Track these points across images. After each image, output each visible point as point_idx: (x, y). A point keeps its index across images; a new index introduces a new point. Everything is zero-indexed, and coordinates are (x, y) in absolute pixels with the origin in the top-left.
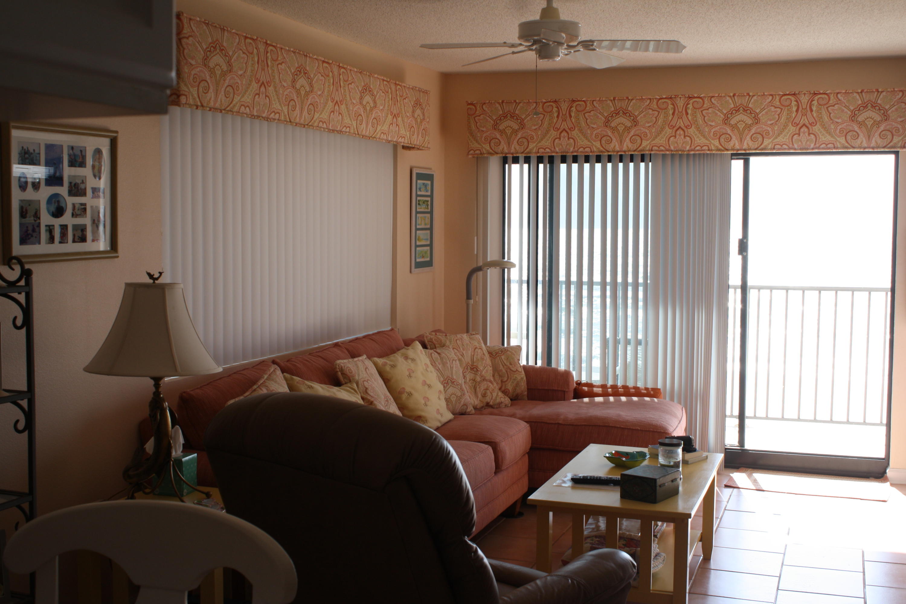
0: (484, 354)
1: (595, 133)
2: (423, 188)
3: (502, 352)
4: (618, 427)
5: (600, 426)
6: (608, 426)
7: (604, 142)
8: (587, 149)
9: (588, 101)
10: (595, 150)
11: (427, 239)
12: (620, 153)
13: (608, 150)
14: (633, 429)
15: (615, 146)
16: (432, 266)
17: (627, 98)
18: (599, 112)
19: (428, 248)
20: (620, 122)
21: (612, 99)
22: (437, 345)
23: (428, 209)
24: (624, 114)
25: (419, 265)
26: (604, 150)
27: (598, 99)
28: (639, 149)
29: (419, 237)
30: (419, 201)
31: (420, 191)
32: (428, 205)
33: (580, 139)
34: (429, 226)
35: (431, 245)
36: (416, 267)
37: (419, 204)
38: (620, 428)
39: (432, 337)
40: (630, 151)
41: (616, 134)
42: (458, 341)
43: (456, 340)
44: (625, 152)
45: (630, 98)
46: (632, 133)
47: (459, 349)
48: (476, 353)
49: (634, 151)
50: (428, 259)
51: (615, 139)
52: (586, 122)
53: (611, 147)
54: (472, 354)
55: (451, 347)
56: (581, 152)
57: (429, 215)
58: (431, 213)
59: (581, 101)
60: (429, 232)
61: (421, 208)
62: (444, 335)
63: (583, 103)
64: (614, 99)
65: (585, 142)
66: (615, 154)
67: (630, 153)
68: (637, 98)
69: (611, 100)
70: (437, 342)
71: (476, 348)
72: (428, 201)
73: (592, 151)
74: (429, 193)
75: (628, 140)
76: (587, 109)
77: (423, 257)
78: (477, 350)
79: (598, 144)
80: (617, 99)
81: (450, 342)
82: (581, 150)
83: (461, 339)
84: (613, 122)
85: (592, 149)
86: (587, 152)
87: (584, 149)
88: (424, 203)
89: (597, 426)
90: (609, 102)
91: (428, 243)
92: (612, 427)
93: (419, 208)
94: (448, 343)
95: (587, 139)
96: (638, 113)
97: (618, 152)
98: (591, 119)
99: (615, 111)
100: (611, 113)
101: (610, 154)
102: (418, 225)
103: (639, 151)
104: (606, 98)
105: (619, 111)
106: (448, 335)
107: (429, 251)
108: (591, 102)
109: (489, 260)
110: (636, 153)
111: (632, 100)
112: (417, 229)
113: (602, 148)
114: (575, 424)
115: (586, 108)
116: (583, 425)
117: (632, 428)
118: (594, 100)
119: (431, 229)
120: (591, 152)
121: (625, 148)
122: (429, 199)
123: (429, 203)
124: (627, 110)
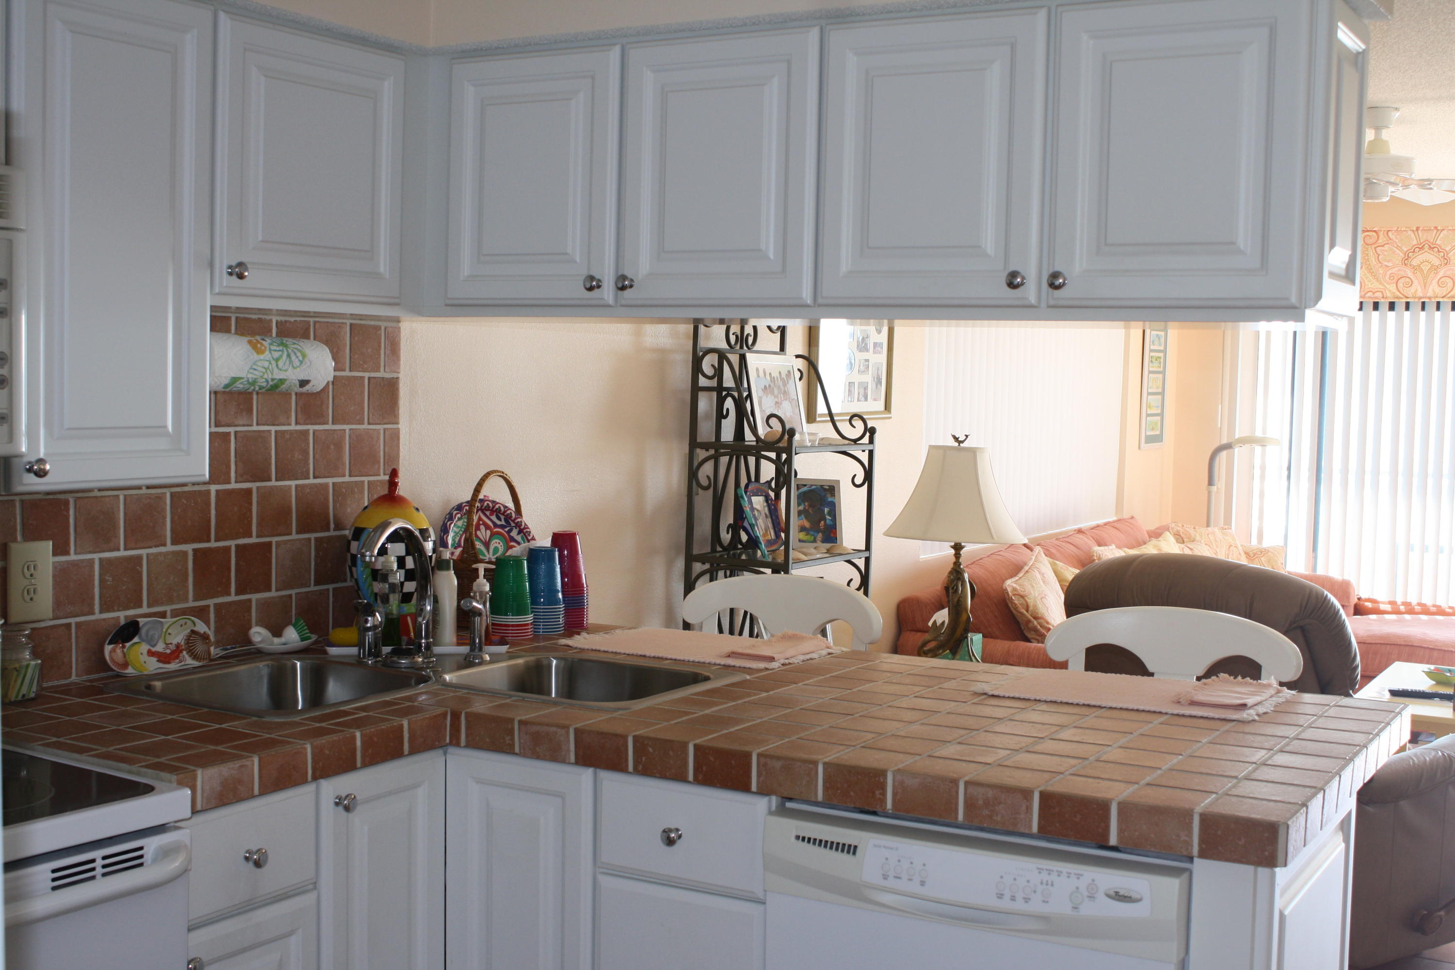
0: (1240, 554)
1: (1389, 273)
2: (1156, 342)
3: (1261, 552)
4: (1424, 648)
5: (1400, 645)
6: (1412, 646)
7: (1401, 285)
8: (1377, 294)
9: (1381, 231)
10: (1389, 295)
11: (1158, 407)
12: (1423, 300)
13: (1406, 295)
14: (1445, 651)
15: (1416, 291)
16: (1162, 441)
17: (1436, 228)
18: (1396, 246)
19: (1159, 418)
20: (1424, 259)
21: (1415, 229)
22: (1185, 540)
23: (1160, 367)
24: (1431, 248)
25: (1150, 439)
26: (1401, 296)
27: (1395, 229)
28: (1449, 295)
29: (1150, 403)
30: (1152, 357)
31: (1154, 344)
32: (1160, 363)
33: (1369, 281)
34: (1160, 390)
35: (1161, 415)
36: (1146, 442)
37: (1152, 361)
38: (1428, 648)
39: (1179, 529)
40: (1437, 297)
41: (1419, 274)
42: (1210, 535)
43: (1208, 534)
44: (1430, 298)
45: (1439, 228)
46: (1441, 274)
47: (1211, 546)
48: (1231, 552)
49: (1443, 297)
50: (1158, 432)
51: (1417, 281)
52: (1378, 259)
53: (1410, 292)
54: (1227, 553)
55: (1202, 542)
56: (1370, 297)
57: (1161, 376)
58: (1163, 373)
59: (1371, 231)
60: (1160, 397)
61: (1153, 367)
62: (1192, 527)
63: (1374, 234)
64: (1418, 229)
65: (1376, 285)
66: (1416, 300)
67: (1438, 300)
68: (1449, 228)
69: (1413, 231)
70: (1186, 535)
71: (1231, 546)
72: (1160, 358)
73: (1385, 296)
74: (1162, 348)
75: (1435, 282)
76: (1379, 241)
77: (1153, 429)
78: (1231, 547)
79: (1393, 288)
80: (1421, 229)
81: (1201, 536)
82: (1369, 294)
83: (1213, 533)
84: (1414, 260)
85: (1385, 294)
86: (1377, 298)
87: (1374, 293)
88: (1156, 360)
89: (1397, 645)
90: (1410, 233)
91: (1159, 411)
92: (1417, 646)
93: (1151, 367)
94: (1198, 538)
95: (1378, 280)
96: (1450, 248)
97: (1420, 298)
98: (1384, 255)
99: (1418, 244)
100: (1413, 247)
101: (1408, 300)
102: (1150, 388)
103: (1449, 298)
104: (1406, 228)
105: (1424, 245)
106: (1197, 527)
107: (1160, 421)
108: (1385, 233)
109: (1237, 437)
110: (1446, 300)
111: (1442, 230)
112: (1149, 394)
113: (1398, 293)
114: (1368, 642)
115: (1377, 240)
116: (1378, 644)
117: (1444, 648)
118: (1389, 231)
119: (1162, 394)
120: (1383, 298)
121: (1430, 294)
122: (1161, 355)
123: (1162, 360)
124: (1435, 244)
